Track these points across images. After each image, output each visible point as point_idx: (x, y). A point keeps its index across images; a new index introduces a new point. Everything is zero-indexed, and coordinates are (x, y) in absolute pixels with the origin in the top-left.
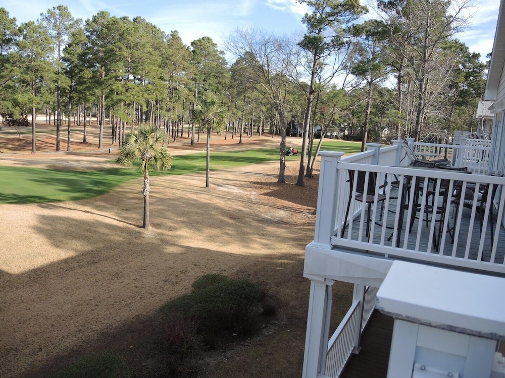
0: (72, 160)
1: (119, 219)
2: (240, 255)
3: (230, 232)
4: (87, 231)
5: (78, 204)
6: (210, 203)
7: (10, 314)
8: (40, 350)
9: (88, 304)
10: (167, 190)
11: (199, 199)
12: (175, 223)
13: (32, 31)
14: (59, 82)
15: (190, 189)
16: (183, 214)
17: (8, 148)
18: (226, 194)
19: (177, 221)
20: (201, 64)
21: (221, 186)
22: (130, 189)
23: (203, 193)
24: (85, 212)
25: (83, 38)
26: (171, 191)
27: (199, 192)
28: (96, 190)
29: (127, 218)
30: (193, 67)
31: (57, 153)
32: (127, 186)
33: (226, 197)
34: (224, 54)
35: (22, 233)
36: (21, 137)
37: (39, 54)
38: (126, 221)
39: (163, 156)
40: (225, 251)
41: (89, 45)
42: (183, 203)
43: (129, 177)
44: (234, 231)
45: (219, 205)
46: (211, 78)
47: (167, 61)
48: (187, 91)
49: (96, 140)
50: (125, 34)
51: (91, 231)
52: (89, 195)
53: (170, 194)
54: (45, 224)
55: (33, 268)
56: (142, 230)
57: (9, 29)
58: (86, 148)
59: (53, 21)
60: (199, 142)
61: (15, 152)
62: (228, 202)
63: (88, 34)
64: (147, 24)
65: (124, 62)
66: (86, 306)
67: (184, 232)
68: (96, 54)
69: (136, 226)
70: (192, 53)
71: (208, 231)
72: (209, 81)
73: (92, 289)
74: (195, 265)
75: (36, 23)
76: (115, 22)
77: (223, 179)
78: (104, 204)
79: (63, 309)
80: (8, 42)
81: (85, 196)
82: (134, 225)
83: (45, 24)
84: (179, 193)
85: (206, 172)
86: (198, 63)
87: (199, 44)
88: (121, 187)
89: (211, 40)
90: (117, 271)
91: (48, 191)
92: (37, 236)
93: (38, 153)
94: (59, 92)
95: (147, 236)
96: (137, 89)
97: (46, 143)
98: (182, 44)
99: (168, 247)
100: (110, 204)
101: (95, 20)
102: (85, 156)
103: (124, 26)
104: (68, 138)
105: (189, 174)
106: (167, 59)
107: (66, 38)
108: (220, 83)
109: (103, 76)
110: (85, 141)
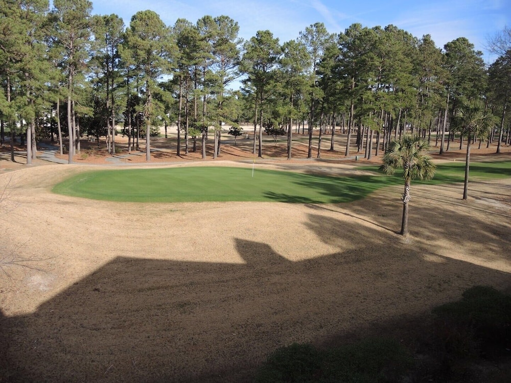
0: (323, 166)
1: (377, 223)
2: (507, 273)
3: (494, 248)
4: (349, 231)
5: (338, 206)
6: (469, 216)
7: (293, 294)
8: (321, 327)
9: (357, 296)
10: (422, 200)
11: (457, 211)
12: (433, 233)
13: (293, 49)
14: (314, 94)
15: (446, 200)
16: (440, 225)
17: (267, 155)
18: (485, 207)
19: (435, 231)
20: (455, 68)
21: (480, 199)
22: (384, 196)
23: (460, 204)
24: (345, 214)
25: (336, 51)
26: (425, 200)
27: (456, 203)
28: (352, 195)
29: (384, 224)
30: (446, 71)
31: (309, 159)
32: (380, 193)
33: (486, 210)
34: (482, 54)
35: (297, 227)
36: (277, 144)
37: (299, 69)
38: (384, 226)
39: (427, 164)
40: (490, 267)
41: (341, 57)
42: (440, 214)
43: (381, 184)
44: (499, 247)
45: (480, 219)
46: (466, 82)
47: (418, 67)
48: (438, 97)
49: (343, 149)
50: (377, 44)
51: (353, 232)
52: (347, 200)
53: (425, 204)
54: (315, 222)
55: (308, 258)
56: (399, 236)
57: (273, 48)
58: (334, 155)
59: (310, 38)
60: (449, 151)
61: (274, 158)
62: (490, 217)
63: (341, 47)
64: (399, 31)
65: (375, 72)
66: (356, 298)
67: (443, 243)
68: (348, 66)
69: (394, 232)
70: (446, 56)
71: (468, 244)
72: (463, 85)
73: (359, 283)
74: (458, 277)
75: (296, 42)
76: (367, 33)
77: (481, 192)
78: (361, 209)
79: (336, 297)
80: (271, 60)
81: (343, 200)
82: (392, 231)
83: (303, 41)
84: (434, 204)
85: (464, 183)
86: (452, 66)
87: (453, 45)
88: (375, 193)
89: (467, 40)
90: (381, 272)
91: (311, 193)
92: (309, 231)
93: (293, 159)
94: (313, 103)
95: (406, 243)
96: (386, 97)
97: (299, 150)
98: (435, 48)
99: (428, 256)
100: (367, 209)
101: (348, 33)
102: (334, 163)
103: (376, 36)
104: (319, 146)
105: (442, 184)
106: (418, 64)
107: (321, 53)
108: (475, 86)
109: (353, 86)
110: (332, 150)
